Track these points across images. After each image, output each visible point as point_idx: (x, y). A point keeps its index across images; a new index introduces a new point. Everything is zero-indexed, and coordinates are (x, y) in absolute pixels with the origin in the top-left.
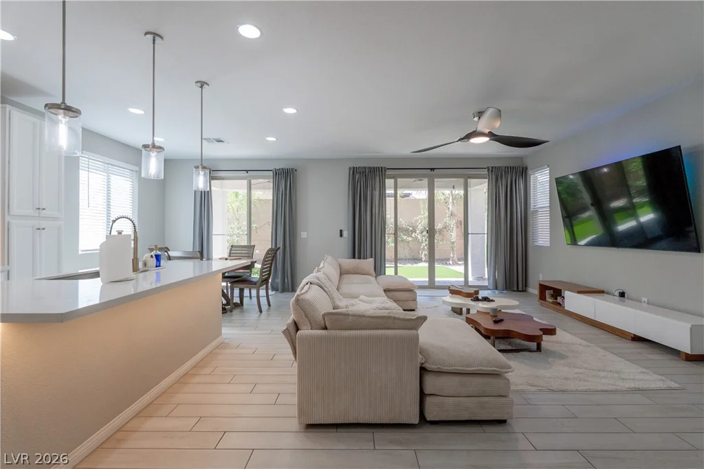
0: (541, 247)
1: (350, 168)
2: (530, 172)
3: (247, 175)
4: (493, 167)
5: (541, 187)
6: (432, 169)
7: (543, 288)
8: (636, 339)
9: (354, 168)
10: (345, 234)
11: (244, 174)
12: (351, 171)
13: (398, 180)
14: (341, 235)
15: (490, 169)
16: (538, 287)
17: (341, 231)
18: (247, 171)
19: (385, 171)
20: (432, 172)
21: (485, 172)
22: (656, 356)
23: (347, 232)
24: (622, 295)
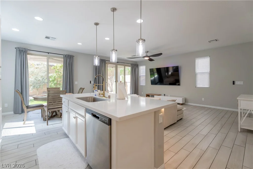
0: (142, 85)
2: (139, 66)
3: (48, 55)
4: (132, 64)
5: (143, 71)
6: (118, 62)
7: (147, 95)
10: (92, 82)
11: (47, 54)
14: (91, 83)
17: (90, 81)
18: (48, 53)
19: (106, 61)
21: (130, 65)
23: (93, 82)
24: (165, 95)
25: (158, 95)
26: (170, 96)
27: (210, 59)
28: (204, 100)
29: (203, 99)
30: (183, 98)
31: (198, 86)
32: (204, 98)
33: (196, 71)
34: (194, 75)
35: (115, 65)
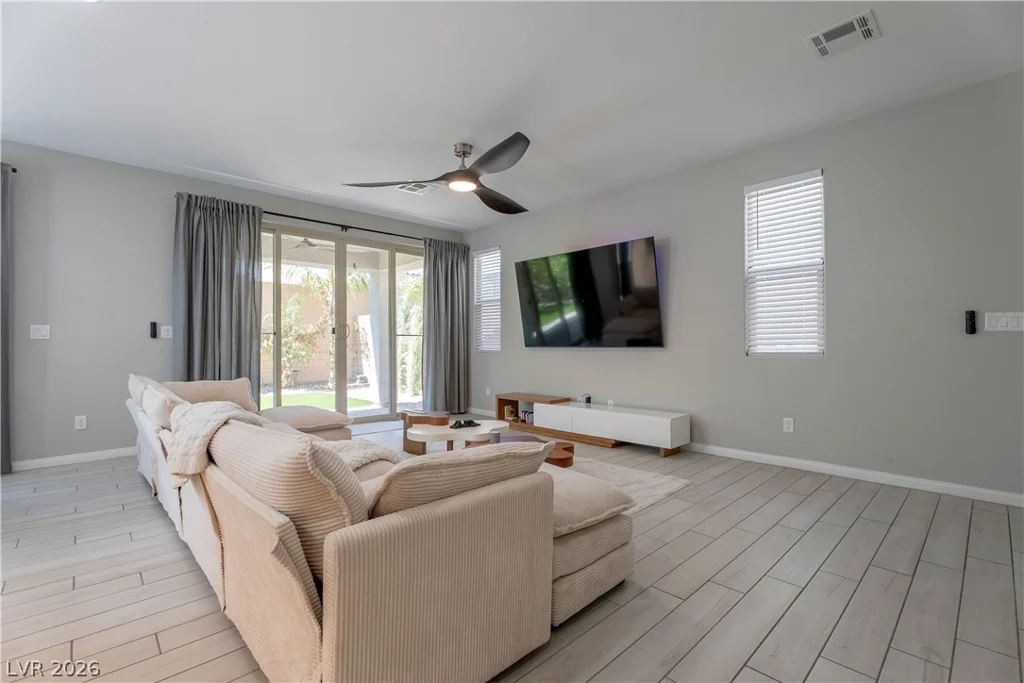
0: (487, 352)
1: (179, 196)
2: (473, 253)
4: (431, 240)
5: (489, 274)
6: (345, 228)
7: (502, 403)
8: (619, 445)
9: (190, 196)
10: (165, 331)
12: (183, 206)
13: (284, 237)
14: (154, 334)
15: (428, 241)
16: (494, 404)
17: (154, 326)
19: (260, 215)
20: (344, 233)
21: (421, 245)
22: (645, 458)
23: (170, 328)
24: (588, 400)
25: (552, 402)
26: (620, 406)
27: (826, 188)
28: (791, 430)
29: (788, 425)
30: (676, 415)
31: (762, 347)
32: (791, 419)
33: (747, 264)
34: (737, 286)
35: (333, 244)
